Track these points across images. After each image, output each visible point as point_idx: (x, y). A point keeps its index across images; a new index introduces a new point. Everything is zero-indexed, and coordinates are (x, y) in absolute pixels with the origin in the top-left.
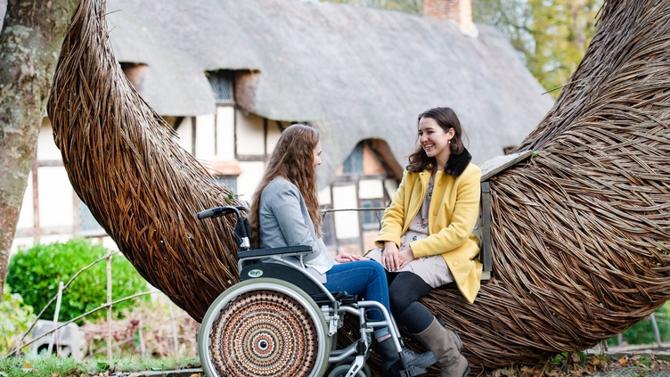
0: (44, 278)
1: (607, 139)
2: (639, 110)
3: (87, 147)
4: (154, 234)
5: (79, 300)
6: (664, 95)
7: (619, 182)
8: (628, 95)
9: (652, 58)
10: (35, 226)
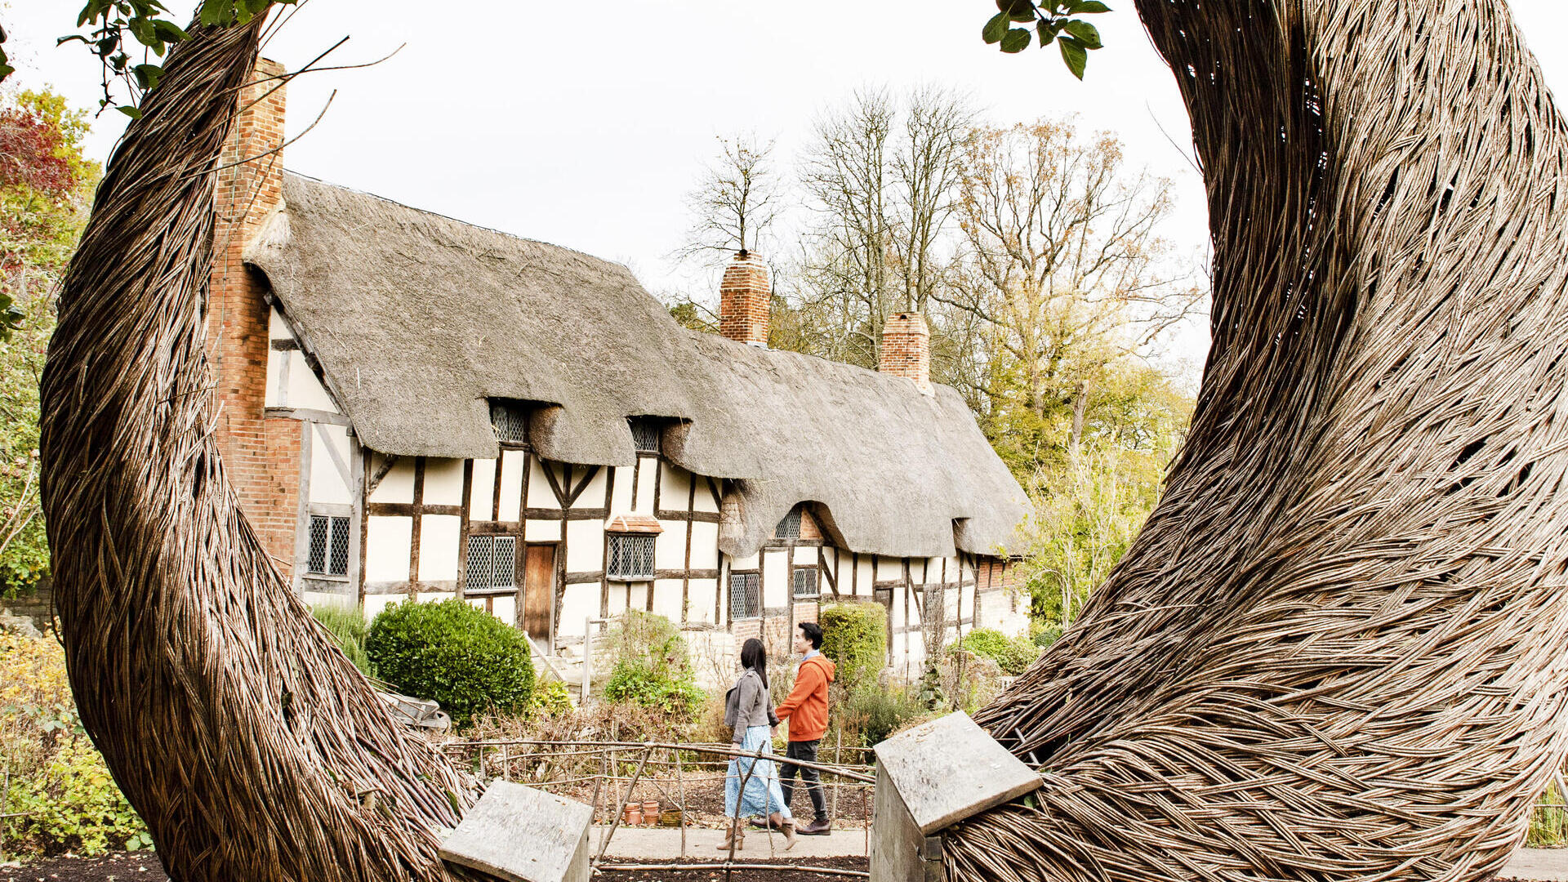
0: (409, 646)
1: (1209, 769)
2: (1283, 710)
3: (103, 670)
4: (222, 868)
5: (446, 675)
6: (1342, 682)
7: (1229, 868)
8: (1264, 676)
9: (1320, 597)
10: (411, 580)
